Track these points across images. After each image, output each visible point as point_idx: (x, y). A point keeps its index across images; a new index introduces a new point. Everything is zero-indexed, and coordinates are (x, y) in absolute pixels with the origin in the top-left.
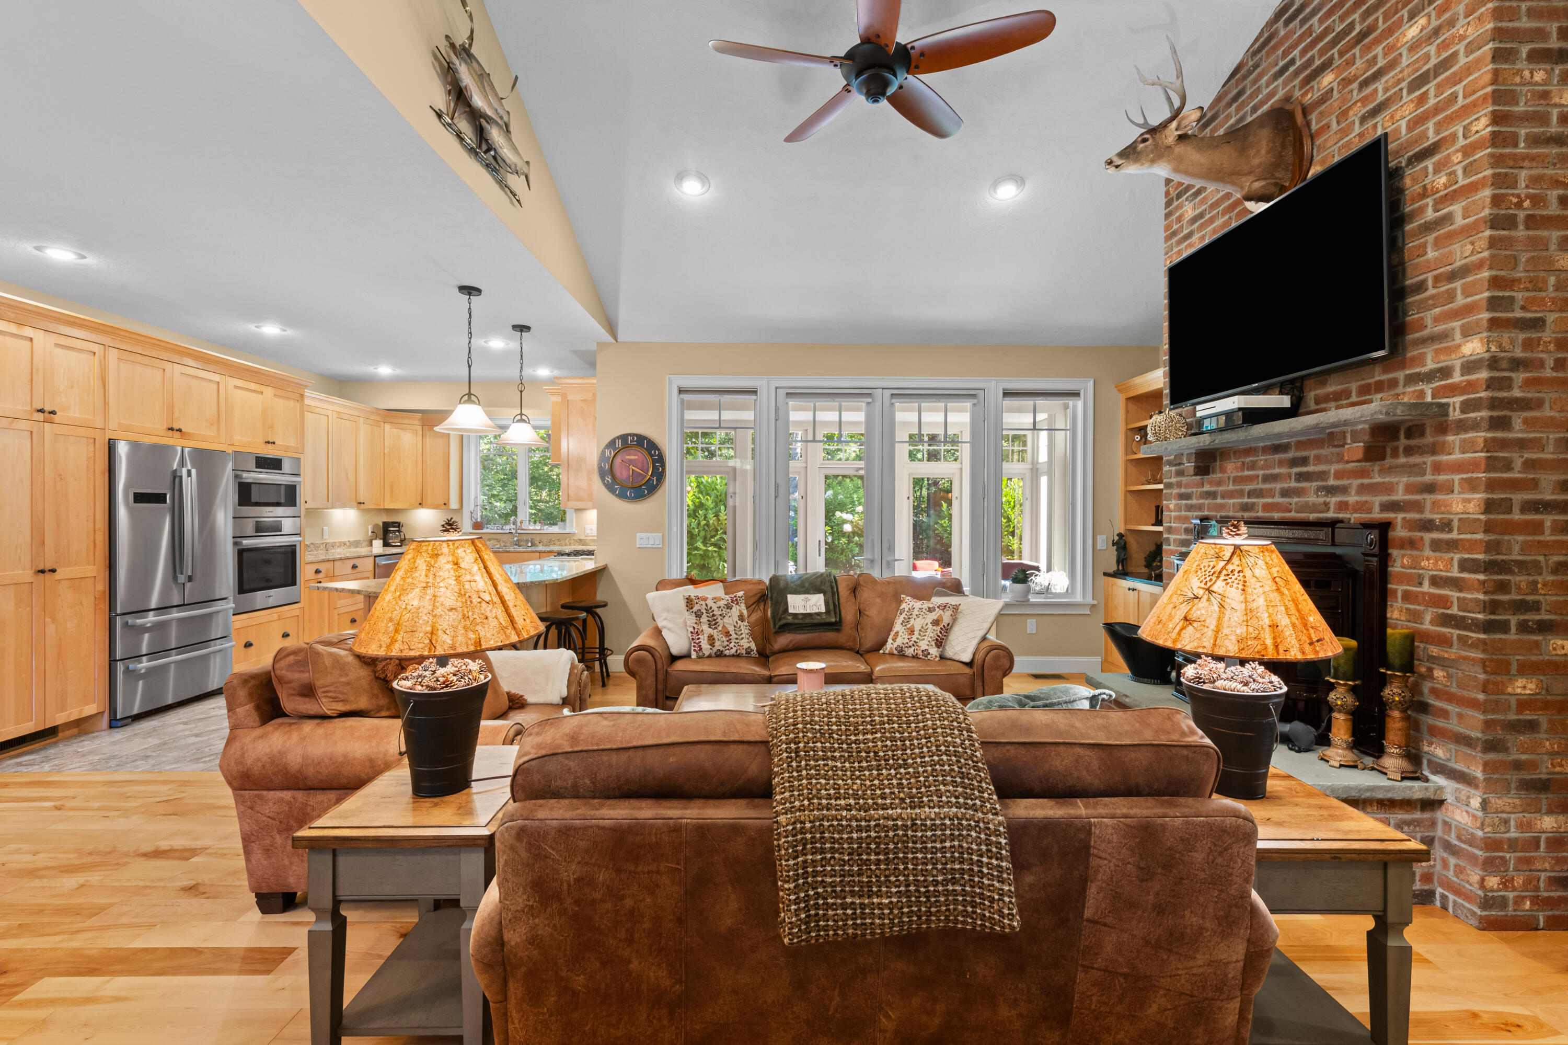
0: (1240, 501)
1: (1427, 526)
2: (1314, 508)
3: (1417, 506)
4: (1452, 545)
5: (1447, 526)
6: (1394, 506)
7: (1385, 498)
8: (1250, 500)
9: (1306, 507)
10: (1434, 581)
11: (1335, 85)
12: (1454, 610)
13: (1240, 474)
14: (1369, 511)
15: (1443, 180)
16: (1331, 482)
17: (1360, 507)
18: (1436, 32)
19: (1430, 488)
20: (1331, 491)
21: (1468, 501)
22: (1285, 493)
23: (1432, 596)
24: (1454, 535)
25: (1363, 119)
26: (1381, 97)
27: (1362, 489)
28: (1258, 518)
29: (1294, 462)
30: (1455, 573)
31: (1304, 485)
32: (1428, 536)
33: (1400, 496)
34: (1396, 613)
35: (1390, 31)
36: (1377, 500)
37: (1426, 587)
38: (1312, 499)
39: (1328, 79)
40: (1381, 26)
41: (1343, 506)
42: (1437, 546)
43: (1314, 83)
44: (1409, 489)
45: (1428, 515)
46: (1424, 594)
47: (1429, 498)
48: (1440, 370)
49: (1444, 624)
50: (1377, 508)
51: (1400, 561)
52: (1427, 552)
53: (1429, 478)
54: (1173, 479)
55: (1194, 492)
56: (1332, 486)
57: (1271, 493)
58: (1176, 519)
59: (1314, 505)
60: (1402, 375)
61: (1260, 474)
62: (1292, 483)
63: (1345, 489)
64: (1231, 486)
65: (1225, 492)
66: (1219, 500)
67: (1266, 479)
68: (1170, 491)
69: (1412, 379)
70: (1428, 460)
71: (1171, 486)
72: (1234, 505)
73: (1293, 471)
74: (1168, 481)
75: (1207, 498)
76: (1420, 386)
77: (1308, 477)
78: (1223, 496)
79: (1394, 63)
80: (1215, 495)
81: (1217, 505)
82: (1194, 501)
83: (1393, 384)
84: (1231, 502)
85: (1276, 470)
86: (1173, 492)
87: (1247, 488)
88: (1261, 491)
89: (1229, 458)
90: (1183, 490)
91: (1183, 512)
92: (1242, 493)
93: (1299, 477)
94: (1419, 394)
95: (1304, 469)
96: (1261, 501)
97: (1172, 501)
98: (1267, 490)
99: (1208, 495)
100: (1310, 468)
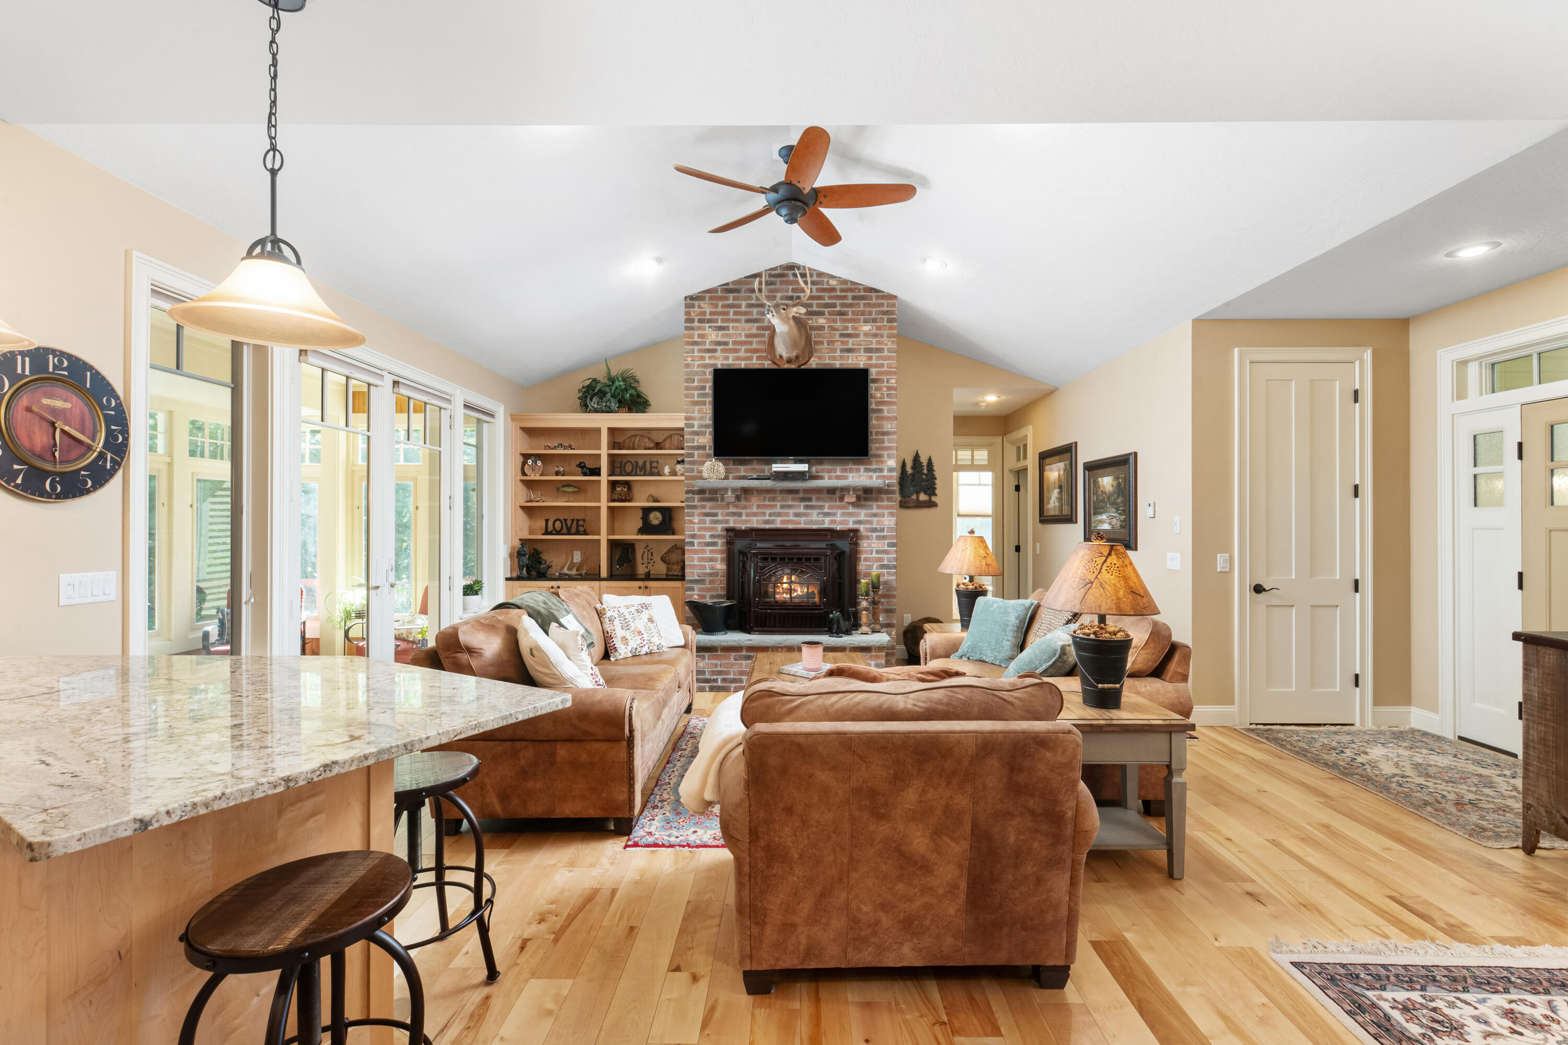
0: (764, 518)
1: (875, 530)
2: (816, 522)
3: (870, 522)
4: (884, 537)
5: (882, 530)
6: (860, 522)
7: (855, 519)
8: (770, 518)
9: (811, 522)
10: (877, 552)
11: (826, 326)
12: (886, 562)
13: (762, 504)
14: (847, 524)
15: (879, 395)
16: (826, 510)
17: (841, 523)
18: (876, 335)
19: (875, 515)
20: (827, 515)
21: (891, 521)
22: (797, 515)
23: (876, 558)
24: (885, 533)
25: (842, 351)
26: (850, 346)
27: (843, 514)
28: (777, 527)
29: (803, 500)
30: (886, 548)
31: (809, 511)
32: (874, 534)
33: (862, 518)
34: (862, 567)
35: (855, 321)
36: (851, 520)
37: (874, 555)
38: (815, 518)
39: (821, 321)
40: (850, 316)
41: (833, 522)
42: (878, 538)
43: (814, 318)
44: (866, 515)
45: (874, 526)
46: (873, 557)
47: (875, 519)
48: (879, 469)
49: (881, 569)
50: (851, 523)
51: (864, 545)
52: (874, 541)
53: (875, 512)
54: (696, 503)
55: (719, 511)
56: (827, 513)
57: (787, 514)
58: (700, 529)
59: (816, 521)
60: (862, 468)
61: (779, 504)
62: (802, 510)
63: (834, 514)
64: (755, 510)
65: (750, 513)
66: (744, 518)
67: (782, 507)
68: (692, 511)
69: (866, 470)
70: (875, 504)
71: (695, 507)
72: (757, 520)
73: (802, 504)
74: (690, 504)
75: (733, 516)
76: (871, 474)
77: (812, 507)
78: (747, 515)
79: (857, 336)
80: (740, 515)
81: (742, 520)
82: (720, 518)
83: (858, 471)
84: (755, 519)
85: (790, 503)
86: (697, 511)
87: (768, 512)
88: (779, 513)
89: (753, 494)
90: (707, 511)
91: (708, 525)
92: (764, 514)
93: (806, 507)
94: (871, 477)
95: (810, 504)
96: (779, 519)
97: (696, 517)
98: (784, 513)
99: (734, 514)
100: (814, 503)
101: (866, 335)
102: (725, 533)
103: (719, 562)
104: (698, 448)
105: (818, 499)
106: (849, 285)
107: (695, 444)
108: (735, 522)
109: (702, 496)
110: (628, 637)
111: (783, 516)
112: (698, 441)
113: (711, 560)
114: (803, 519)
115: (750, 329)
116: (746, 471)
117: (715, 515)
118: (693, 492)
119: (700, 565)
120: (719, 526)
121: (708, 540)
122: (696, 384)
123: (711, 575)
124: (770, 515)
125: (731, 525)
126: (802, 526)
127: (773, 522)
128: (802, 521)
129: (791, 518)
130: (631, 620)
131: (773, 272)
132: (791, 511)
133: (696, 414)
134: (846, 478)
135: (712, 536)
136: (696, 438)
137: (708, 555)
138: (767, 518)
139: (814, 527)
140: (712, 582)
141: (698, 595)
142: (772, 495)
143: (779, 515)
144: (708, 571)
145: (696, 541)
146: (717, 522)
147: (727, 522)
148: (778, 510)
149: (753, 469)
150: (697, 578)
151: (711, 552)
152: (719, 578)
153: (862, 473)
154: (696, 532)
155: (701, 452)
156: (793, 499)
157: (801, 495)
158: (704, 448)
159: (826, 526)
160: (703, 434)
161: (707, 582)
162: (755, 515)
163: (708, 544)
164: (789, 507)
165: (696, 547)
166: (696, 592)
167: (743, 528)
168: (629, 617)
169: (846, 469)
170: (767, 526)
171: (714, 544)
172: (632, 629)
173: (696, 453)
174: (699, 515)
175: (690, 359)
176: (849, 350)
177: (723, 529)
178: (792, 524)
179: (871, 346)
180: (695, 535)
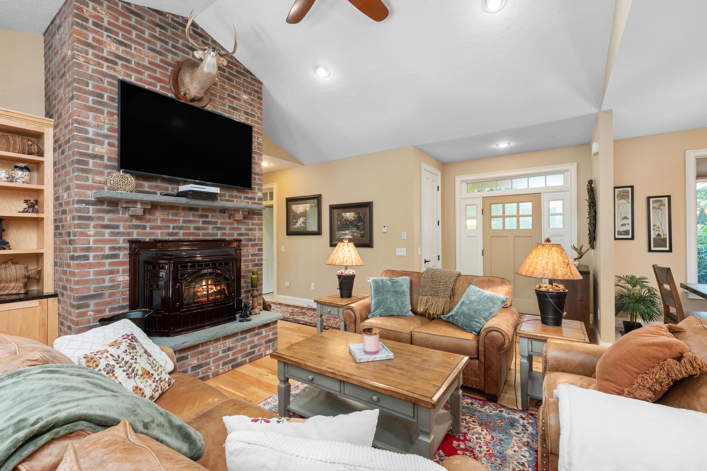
0: (167, 231)
1: (250, 240)
2: (212, 235)
3: (248, 235)
5: (255, 240)
6: (241, 235)
7: (239, 232)
8: (174, 231)
9: (208, 234)
10: (252, 255)
12: (257, 262)
13: (166, 218)
14: (233, 235)
16: (219, 225)
17: (230, 235)
18: (250, 104)
19: (251, 230)
20: (219, 229)
21: (259, 233)
23: (251, 259)
24: (256, 242)
25: (230, 107)
26: (235, 105)
27: (231, 229)
28: (180, 239)
29: (201, 216)
30: (257, 252)
31: (206, 226)
32: (250, 243)
33: (243, 231)
34: (243, 266)
35: (238, 88)
36: (236, 233)
37: (250, 257)
38: (210, 231)
40: (235, 84)
41: (224, 234)
42: (253, 245)
44: (246, 229)
45: (250, 237)
46: (250, 259)
47: (250, 233)
48: (253, 198)
50: (235, 235)
51: (244, 251)
52: (250, 247)
53: (250, 227)
54: (91, 214)
55: (121, 224)
56: (220, 227)
57: (188, 228)
58: (96, 241)
59: (212, 233)
60: (243, 195)
61: (181, 219)
62: (201, 225)
63: (225, 229)
64: (159, 223)
65: (154, 226)
66: (148, 230)
67: (185, 221)
68: (86, 222)
69: (246, 198)
70: (250, 222)
71: (89, 218)
72: (162, 233)
73: (201, 220)
74: (83, 215)
75: (136, 229)
76: (248, 200)
77: (209, 223)
78: (152, 228)
79: (239, 100)
80: (144, 227)
81: (147, 233)
82: (121, 230)
83: (240, 197)
84: (159, 231)
85: (191, 218)
86: (92, 224)
87: (171, 225)
88: (182, 227)
89: (157, 209)
90: (106, 222)
91: (107, 237)
92: (168, 227)
93: (204, 222)
94: (248, 203)
95: (207, 220)
96: (181, 232)
97: (91, 229)
98: (186, 226)
99: (137, 227)
100: (210, 219)
101: (245, 101)
102: (128, 245)
103: (121, 273)
104: (94, 156)
105: (213, 216)
106: (234, 61)
107: (90, 151)
108: (138, 234)
109: (98, 207)
110: (141, 386)
111: (186, 229)
112: (93, 149)
113: (111, 272)
114: (201, 232)
115: (154, 58)
116: (150, 187)
117: (117, 227)
118: (87, 203)
119: (96, 279)
120: (121, 239)
121: (107, 252)
122: (90, 88)
123: (110, 288)
124: (174, 228)
125: (135, 237)
126: (201, 237)
127: (176, 234)
128: (201, 234)
129: (192, 231)
130: (133, 361)
131: (176, 19)
132: (192, 226)
133: (90, 120)
134: (233, 201)
135: (112, 249)
136: (91, 145)
137: (107, 268)
138: (171, 230)
139: (210, 238)
140: (111, 295)
141: (93, 311)
142: (175, 211)
143: (181, 228)
144: (107, 284)
145: (91, 255)
146: (118, 234)
147: (129, 234)
148: (181, 224)
149: (156, 186)
150: (92, 293)
151: (111, 264)
152: (121, 289)
153: (242, 199)
154: (91, 245)
155: (98, 161)
156: (194, 216)
157: (200, 213)
158: (101, 157)
159: (219, 237)
160: (101, 143)
161: (107, 295)
162: (160, 228)
163: (107, 257)
164: (191, 222)
165: (91, 260)
166: (92, 308)
167: (147, 239)
168: (128, 358)
169: (233, 195)
170: (171, 238)
171: (116, 256)
172: (140, 372)
173: (91, 161)
174: (94, 227)
175: (82, 60)
176: (234, 109)
177: (124, 241)
178: (193, 236)
179: (248, 111)
180: (90, 247)
